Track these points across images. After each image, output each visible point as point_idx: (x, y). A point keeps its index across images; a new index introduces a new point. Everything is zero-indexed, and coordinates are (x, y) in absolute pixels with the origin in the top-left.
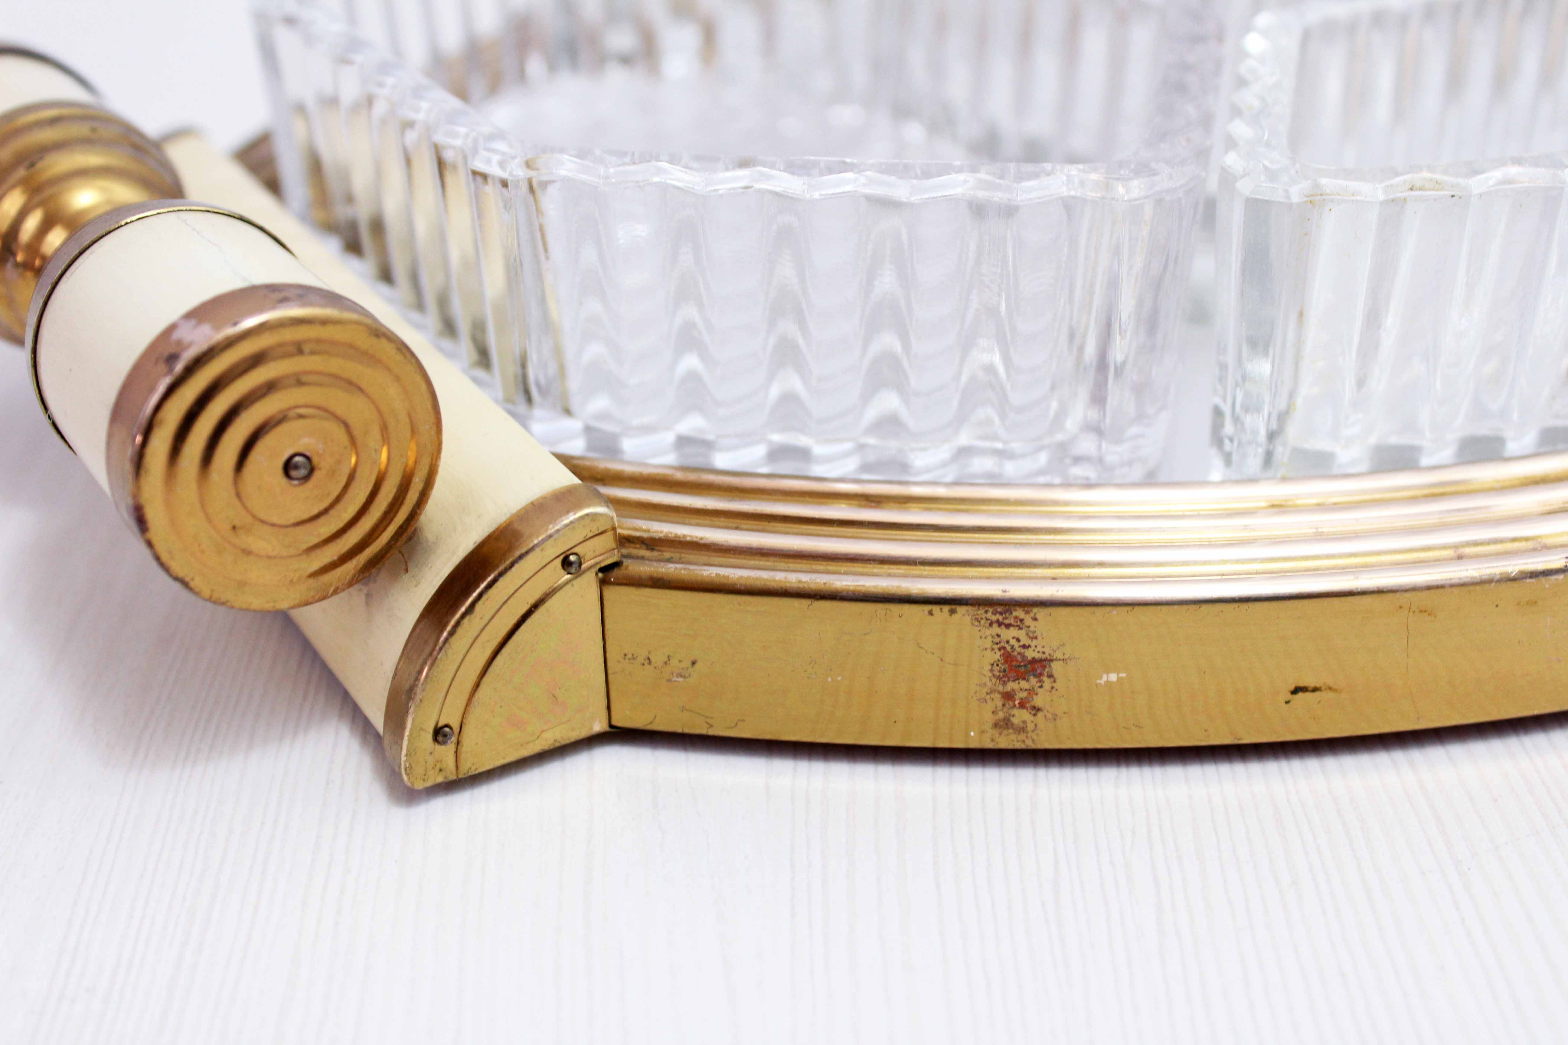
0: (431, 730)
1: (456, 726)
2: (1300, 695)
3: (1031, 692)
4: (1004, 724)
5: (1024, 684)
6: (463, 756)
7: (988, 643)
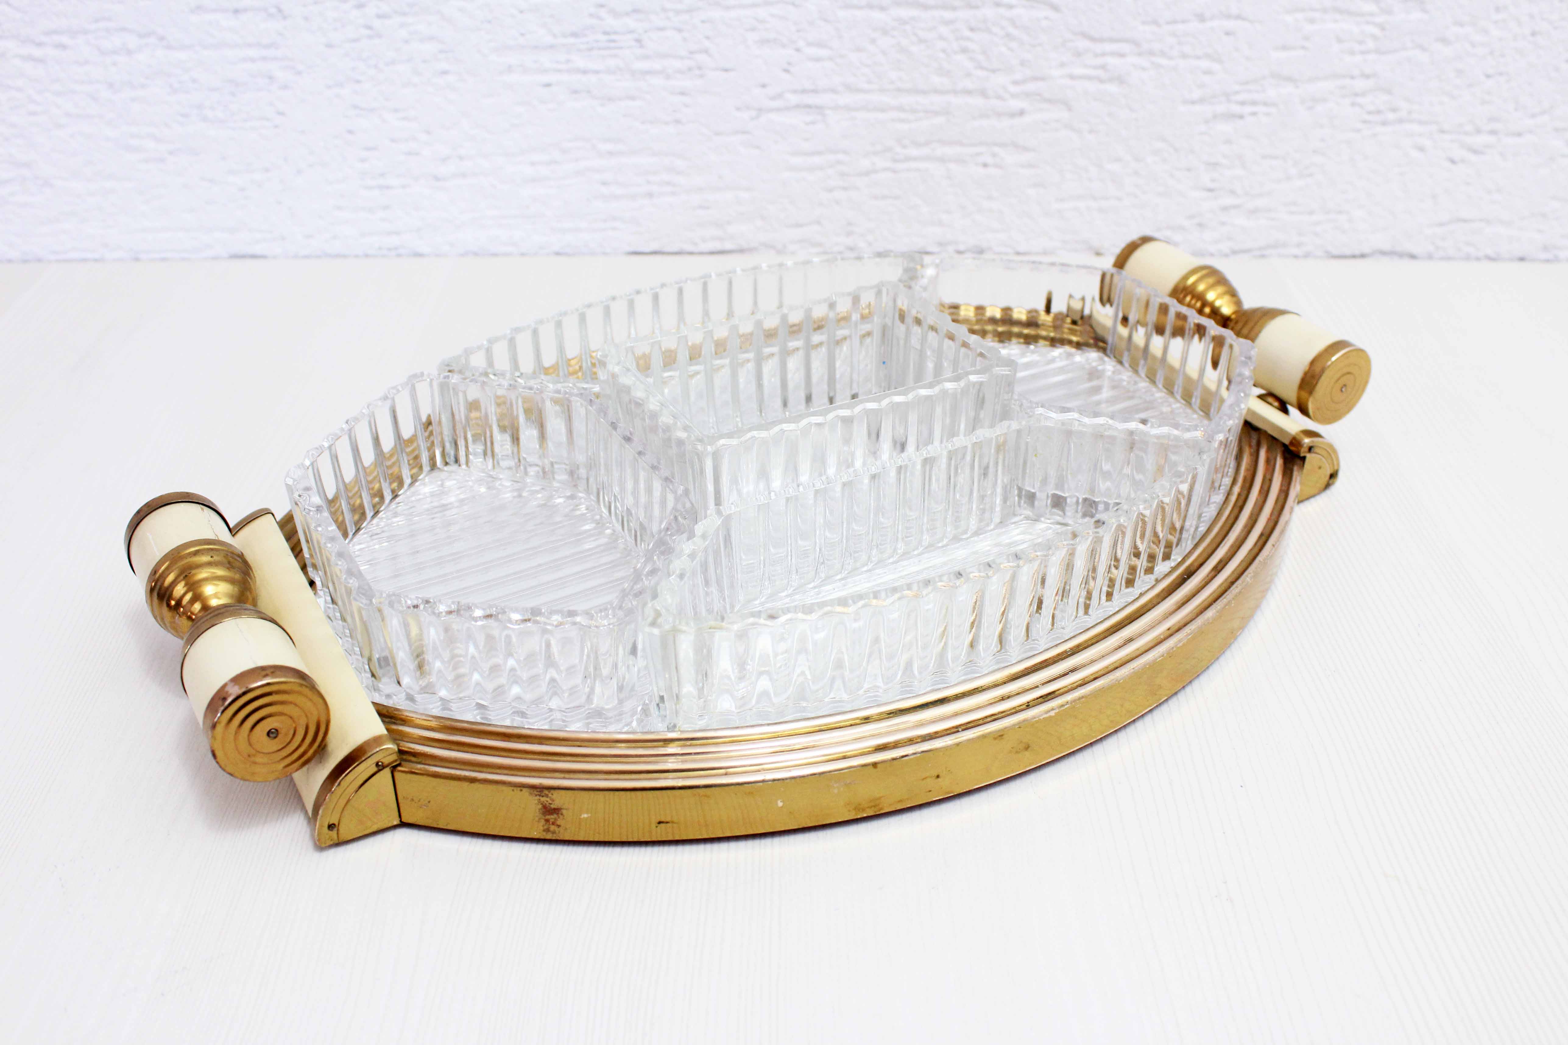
0: (327, 826)
1: (337, 824)
2: (662, 825)
3: (556, 819)
4: (547, 830)
5: (552, 817)
6: (340, 836)
7: (536, 802)
